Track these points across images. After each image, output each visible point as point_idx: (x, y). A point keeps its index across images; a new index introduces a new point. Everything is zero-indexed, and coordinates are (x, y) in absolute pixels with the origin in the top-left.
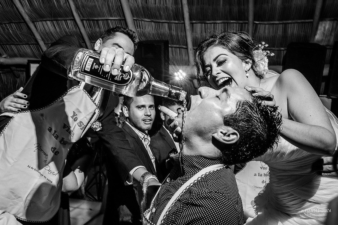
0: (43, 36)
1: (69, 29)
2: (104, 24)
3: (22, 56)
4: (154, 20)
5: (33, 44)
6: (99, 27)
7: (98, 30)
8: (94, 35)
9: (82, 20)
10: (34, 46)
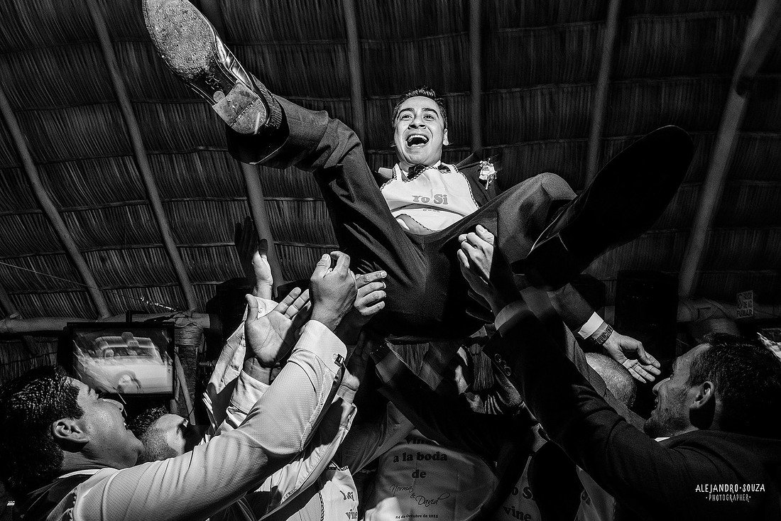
0: (97, 277)
1: (151, 262)
2: (219, 254)
3: (49, 314)
4: (312, 245)
5: (75, 292)
6: (210, 259)
7: (207, 263)
8: (199, 272)
9: (178, 248)
10: (77, 294)
